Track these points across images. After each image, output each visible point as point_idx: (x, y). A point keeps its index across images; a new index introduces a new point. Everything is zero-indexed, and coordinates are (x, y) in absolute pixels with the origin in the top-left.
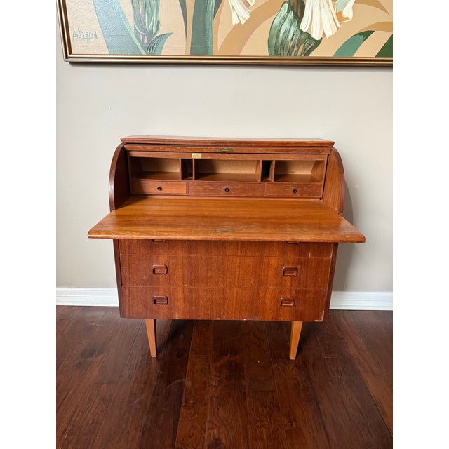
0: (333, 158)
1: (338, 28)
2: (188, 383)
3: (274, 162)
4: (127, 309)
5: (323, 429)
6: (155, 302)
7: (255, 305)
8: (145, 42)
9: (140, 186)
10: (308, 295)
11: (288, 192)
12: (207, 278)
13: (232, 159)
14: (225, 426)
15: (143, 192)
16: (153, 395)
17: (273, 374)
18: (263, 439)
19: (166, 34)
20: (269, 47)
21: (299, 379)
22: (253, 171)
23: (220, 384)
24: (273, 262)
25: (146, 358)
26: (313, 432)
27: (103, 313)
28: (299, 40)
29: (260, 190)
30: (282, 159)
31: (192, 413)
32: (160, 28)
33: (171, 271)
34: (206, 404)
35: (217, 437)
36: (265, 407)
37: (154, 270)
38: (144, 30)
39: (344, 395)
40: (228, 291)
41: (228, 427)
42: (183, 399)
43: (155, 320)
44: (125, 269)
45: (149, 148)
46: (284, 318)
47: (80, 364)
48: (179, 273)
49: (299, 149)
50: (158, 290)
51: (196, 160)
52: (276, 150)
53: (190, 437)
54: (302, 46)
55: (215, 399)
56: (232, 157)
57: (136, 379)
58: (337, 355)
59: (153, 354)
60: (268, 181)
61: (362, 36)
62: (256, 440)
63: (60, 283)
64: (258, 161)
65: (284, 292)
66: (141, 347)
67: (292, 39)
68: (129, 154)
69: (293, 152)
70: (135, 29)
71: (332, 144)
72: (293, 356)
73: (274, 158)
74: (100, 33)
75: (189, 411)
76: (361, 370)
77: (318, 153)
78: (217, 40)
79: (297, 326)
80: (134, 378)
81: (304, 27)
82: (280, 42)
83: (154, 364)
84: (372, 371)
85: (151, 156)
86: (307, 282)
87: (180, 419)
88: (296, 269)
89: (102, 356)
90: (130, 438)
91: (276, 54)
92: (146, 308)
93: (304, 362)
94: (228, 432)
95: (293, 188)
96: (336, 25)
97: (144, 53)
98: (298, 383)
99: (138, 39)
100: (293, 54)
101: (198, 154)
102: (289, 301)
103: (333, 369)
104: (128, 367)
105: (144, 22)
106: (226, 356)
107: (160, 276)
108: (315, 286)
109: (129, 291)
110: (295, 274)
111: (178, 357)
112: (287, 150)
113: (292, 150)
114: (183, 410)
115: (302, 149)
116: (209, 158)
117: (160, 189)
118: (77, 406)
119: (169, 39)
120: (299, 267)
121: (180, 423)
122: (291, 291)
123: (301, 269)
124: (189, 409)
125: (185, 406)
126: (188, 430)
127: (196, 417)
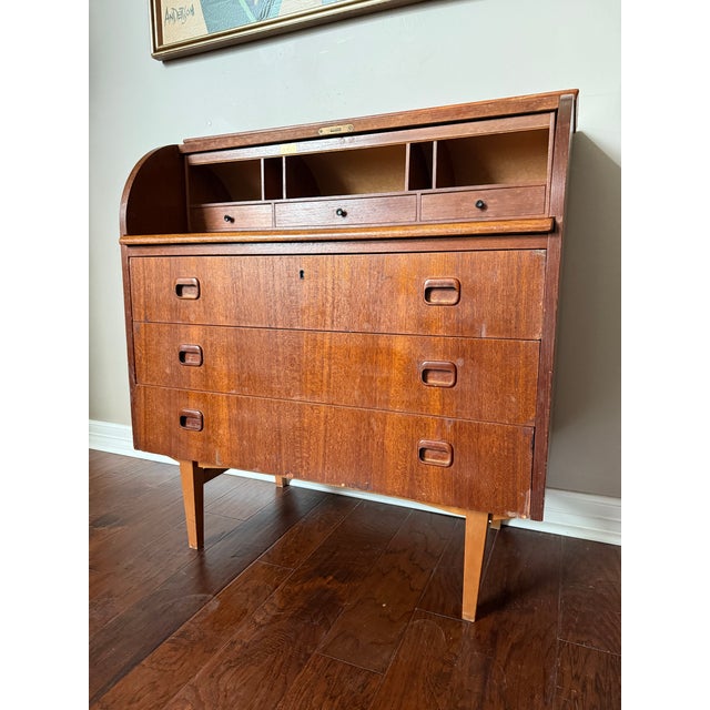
2: (213, 605)
3: (435, 146)
7: (364, 452)
8: (256, 2)
11: (467, 211)
17: (401, 636)
23: (272, 622)
24: (400, 348)
31: (174, 659)
34: (213, 651)
36: (333, 698)
42: (180, 630)
48: (221, 365)
50: (187, 397)
53: (130, 703)
55: (238, 647)
58: (595, 642)
59: (192, 542)
65: (427, 426)
72: (469, 613)
73: (433, 136)
75: (173, 653)
85: (218, 161)
86: (480, 403)
87: (144, 662)
88: (454, 368)
89: (119, 528)
92: (169, 433)
95: (478, 200)
97: (254, 20)
103: (567, 668)
106: (325, 577)
107: (192, 370)
108: (501, 417)
109: (145, 394)
110: (451, 380)
117: (230, 220)
120: (459, 363)
122: (441, 424)
123: (463, 367)
124: (176, 650)
125: (173, 642)
126: (137, 688)
127: (175, 667)
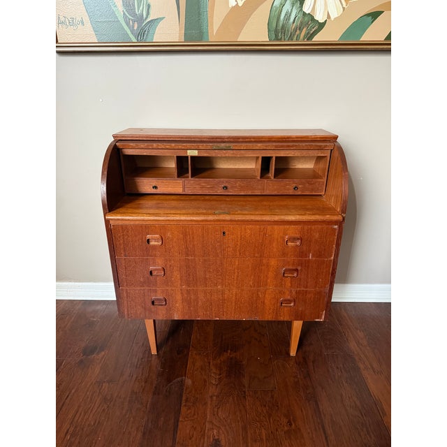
0: (336, 154)
1: (344, 8)
2: (189, 382)
3: (274, 159)
4: (126, 310)
5: (321, 430)
6: (153, 303)
7: (255, 305)
8: (135, 28)
9: (135, 185)
10: (309, 296)
11: (288, 189)
12: (206, 279)
13: (231, 155)
14: (225, 426)
15: (138, 191)
16: (154, 394)
17: (273, 371)
18: (262, 439)
19: (157, 19)
20: (269, 31)
21: (299, 376)
22: (253, 166)
23: (220, 382)
24: (273, 263)
25: (147, 356)
26: (312, 433)
27: (104, 306)
28: (301, 23)
29: (260, 187)
30: (282, 155)
31: (193, 412)
32: (151, 11)
33: (168, 273)
34: (206, 404)
35: (216, 437)
36: (265, 406)
37: (151, 273)
38: (134, 15)
39: (344, 394)
40: (227, 292)
41: (227, 427)
42: (184, 398)
43: (154, 321)
44: (121, 271)
45: (142, 145)
46: (284, 317)
47: (81, 361)
48: (176, 275)
49: (301, 144)
50: (155, 291)
51: (192, 157)
52: (276, 146)
53: (190, 439)
54: (305, 29)
55: (215, 398)
56: (230, 153)
57: (137, 377)
58: (337, 351)
59: (154, 351)
60: (268, 178)
61: (370, 17)
62: (256, 441)
63: (59, 278)
64: (257, 158)
65: (284, 293)
66: (141, 344)
67: (294, 22)
68: (122, 152)
69: (294, 148)
70: (124, 14)
71: (336, 137)
72: (293, 353)
73: (274, 154)
74: (86, 19)
75: (189, 411)
76: (361, 366)
77: (320, 149)
78: (212, 25)
79: (297, 326)
80: (135, 376)
81: (307, 8)
82: (281, 25)
83: (155, 362)
84: (373, 368)
85: (145, 154)
86: (307, 282)
87: (180, 419)
88: (297, 270)
89: (103, 353)
90: (131, 439)
91: (277, 39)
92: (145, 309)
93: (304, 358)
94: (227, 432)
95: (294, 185)
96: (342, 5)
97: (134, 40)
98: (298, 381)
99: (128, 24)
100: (295, 38)
101: (194, 151)
102: (289, 301)
103: (333, 366)
104: (129, 365)
105: (134, 6)
106: (227, 352)
107: (158, 278)
108: (315, 287)
109: (127, 292)
110: (295, 275)
111: (178, 354)
112: (289, 146)
113: (293, 146)
114: (184, 409)
115: (304, 144)
116: (205, 155)
117: (155, 187)
118: (79, 407)
119: (161, 25)
120: (299, 268)
121: (180, 423)
122: (291, 292)
123: (301, 270)
124: (190, 409)
125: (185, 406)
126: (188, 431)
127: (196, 417)
